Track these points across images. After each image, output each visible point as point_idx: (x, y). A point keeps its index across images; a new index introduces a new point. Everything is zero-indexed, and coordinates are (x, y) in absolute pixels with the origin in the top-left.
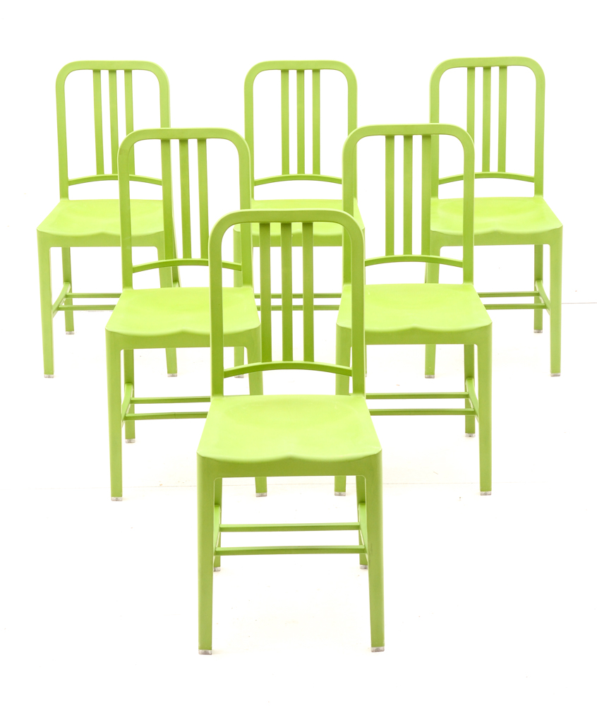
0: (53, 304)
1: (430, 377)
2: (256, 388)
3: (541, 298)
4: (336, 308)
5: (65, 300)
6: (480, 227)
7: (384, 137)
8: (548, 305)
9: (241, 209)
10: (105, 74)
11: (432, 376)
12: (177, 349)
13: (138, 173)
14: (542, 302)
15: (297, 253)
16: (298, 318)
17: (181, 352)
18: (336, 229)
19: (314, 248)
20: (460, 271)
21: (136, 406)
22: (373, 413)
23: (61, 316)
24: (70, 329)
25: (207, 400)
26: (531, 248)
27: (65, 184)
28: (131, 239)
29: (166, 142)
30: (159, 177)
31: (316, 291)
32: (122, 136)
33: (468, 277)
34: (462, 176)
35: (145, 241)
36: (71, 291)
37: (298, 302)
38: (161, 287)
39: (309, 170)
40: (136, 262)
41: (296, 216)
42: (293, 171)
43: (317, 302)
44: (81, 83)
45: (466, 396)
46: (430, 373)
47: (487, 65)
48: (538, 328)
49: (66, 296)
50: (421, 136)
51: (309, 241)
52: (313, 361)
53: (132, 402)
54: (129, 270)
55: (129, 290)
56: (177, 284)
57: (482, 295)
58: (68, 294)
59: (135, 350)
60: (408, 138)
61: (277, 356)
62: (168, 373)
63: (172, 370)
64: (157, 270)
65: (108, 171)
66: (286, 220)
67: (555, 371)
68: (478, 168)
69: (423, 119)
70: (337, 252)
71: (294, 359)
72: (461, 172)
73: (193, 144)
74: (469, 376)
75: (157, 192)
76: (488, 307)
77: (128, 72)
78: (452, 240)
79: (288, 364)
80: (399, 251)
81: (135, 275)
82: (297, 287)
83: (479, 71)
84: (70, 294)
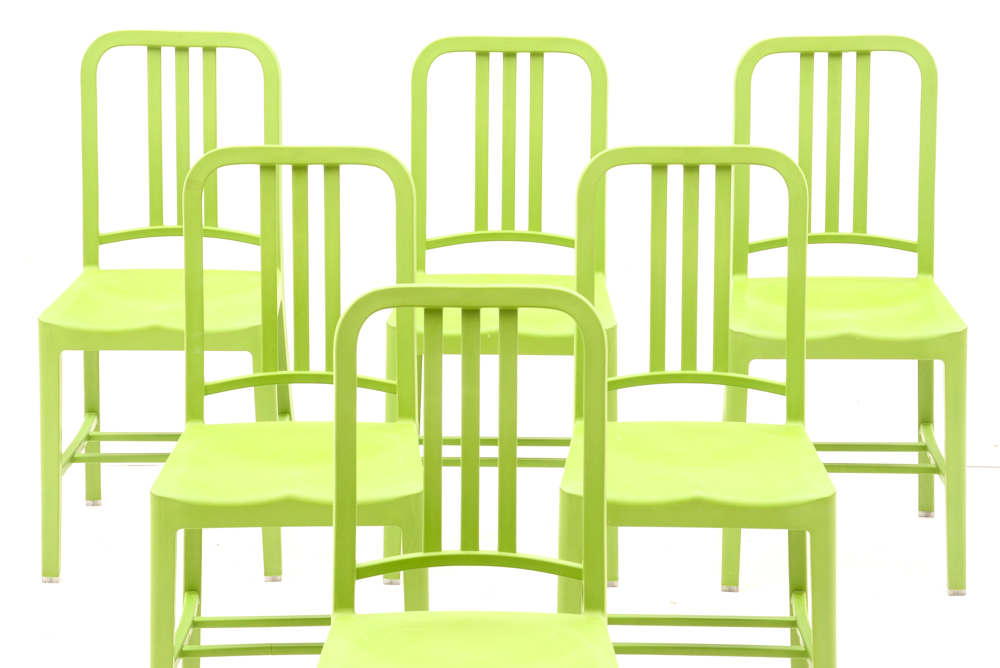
0: (63, 450)
1: (730, 590)
2: (416, 599)
3: (929, 455)
4: (559, 463)
5: (85, 443)
6: (817, 327)
7: (649, 167)
8: (942, 468)
9: (398, 282)
10: (168, 54)
11: (734, 588)
12: (282, 528)
13: (223, 224)
14: (932, 462)
15: (489, 366)
16: (489, 478)
17: (290, 535)
18: (562, 325)
19: (519, 357)
20: (781, 401)
21: (204, 631)
22: (621, 649)
23: (78, 471)
24: (94, 495)
25: (324, 621)
26: (912, 365)
27: (94, 241)
28: (203, 336)
29: (268, 169)
30: (255, 230)
31: (521, 433)
32: (197, 154)
33: (796, 412)
34: (786, 240)
35: (228, 341)
36: (98, 428)
37: (488, 452)
38: (257, 420)
39: (522, 224)
40: (211, 376)
41: (489, 296)
42: (495, 224)
43: (523, 452)
44: (125, 69)
45: (792, 624)
46: (730, 583)
47: (835, 49)
48: (926, 509)
49: (89, 438)
50: (713, 167)
51: (511, 345)
52: (515, 551)
53: (196, 624)
54: (197, 391)
55: (196, 424)
56: (288, 417)
57: (820, 447)
58: (92, 432)
59: (205, 531)
60: (691, 169)
61: (451, 542)
62: (266, 574)
63: (273, 569)
64: (251, 390)
65: (170, 219)
66: (471, 303)
67: (957, 586)
68: (818, 226)
69: (722, 137)
70: (565, 366)
71: (481, 548)
72: (782, 232)
73: (316, 173)
74: (797, 588)
75: (250, 258)
76: (831, 468)
77: (209, 50)
78: (768, 349)
79: (470, 556)
80: (673, 363)
81: (208, 399)
82: (489, 426)
83: (821, 60)
84: (96, 433)
